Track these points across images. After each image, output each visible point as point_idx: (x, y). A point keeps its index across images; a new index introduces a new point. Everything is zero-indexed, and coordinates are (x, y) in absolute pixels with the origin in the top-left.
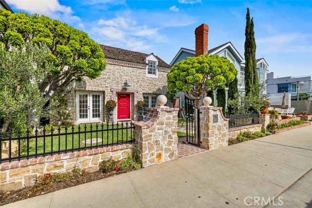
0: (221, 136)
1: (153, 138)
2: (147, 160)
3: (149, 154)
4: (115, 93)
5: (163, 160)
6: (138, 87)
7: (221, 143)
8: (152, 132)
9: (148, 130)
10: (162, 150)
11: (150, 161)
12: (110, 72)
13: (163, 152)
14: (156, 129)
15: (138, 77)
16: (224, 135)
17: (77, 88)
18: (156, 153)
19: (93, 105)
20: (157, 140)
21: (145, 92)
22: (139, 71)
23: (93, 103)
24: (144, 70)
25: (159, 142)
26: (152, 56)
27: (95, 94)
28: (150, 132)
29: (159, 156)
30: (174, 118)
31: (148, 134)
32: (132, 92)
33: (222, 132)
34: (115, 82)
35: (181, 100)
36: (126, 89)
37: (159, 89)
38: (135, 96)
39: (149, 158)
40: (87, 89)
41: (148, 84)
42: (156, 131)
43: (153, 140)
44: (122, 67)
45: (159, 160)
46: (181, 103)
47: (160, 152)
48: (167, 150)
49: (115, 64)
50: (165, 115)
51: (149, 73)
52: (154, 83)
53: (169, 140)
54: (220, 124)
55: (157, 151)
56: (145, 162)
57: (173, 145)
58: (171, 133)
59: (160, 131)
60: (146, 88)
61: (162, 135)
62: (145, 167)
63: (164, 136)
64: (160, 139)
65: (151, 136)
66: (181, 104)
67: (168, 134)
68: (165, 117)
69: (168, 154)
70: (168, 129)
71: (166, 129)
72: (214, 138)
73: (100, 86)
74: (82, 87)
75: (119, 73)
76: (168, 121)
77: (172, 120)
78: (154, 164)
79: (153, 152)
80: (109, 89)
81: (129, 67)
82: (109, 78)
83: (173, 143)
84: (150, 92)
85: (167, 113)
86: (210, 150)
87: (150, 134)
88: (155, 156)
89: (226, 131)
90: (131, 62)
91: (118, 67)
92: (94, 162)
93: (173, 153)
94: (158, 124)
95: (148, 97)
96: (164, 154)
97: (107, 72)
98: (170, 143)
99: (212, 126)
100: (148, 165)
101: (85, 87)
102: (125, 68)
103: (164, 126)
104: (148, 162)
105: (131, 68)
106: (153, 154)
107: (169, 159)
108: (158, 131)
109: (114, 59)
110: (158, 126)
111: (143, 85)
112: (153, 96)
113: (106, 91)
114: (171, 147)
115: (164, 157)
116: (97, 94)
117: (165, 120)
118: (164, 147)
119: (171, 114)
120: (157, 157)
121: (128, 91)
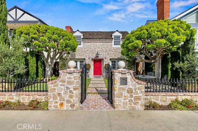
0: (133, 99)
1: (56, 91)
2: (52, 105)
3: (54, 102)
4: (91, 59)
5: (65, 108)
6: (106, 55)
7: (133, 105)
8: (56, 87)
9: (52, 85)
10: (64, 100)
11: (54, 106)
12: (89, 47)
13: (65, 102)
14: (59, 85)
15: (106, 48)
16: (138, 98)
17: (71, 58)
18: (59, 102)
19: (80, 67)
20: (60, 92)
21: (112, 58)
22: (107, 44)
23: (80, 65)
24: (111, 43)
25: (61, 94)
26: (117, 32)
27: (81, 60)
28: (54, 87)
29: (62, 104)
30: (75, 78)
31: (53, 88)
32: (102, 58)
33: (134, 95)
34: (91, 53)
35: (144, 63)
36: (98, 57)
38: (104, 61)
39: (53, 105)
40: (76, 58)
41: (114, 52)
42: (59, 86)
43: (56, 92)
44: (95, 43)
45: (61, 107)
47: (62, 101)
48: (68, 101)
49: (91, 42)
50: (66, 75)
51: (115, 44)
53: (71, 94)
54: (131, 87)
55: (60, 101)
56: (50, 106)
57: (74, 98)
58: (72, 89)
59: (63, 87)
60: (112, 55)
61: (64, 90)
62: (50, 109)
63: (66, 90)
64: (62, 93)
65: (55, 89)
67: (69, 90)
68: (66, 77)
69: (69, 105)
70: (69, 86)
71: (68, 86)
72: (123, 99)
73: (83, 56)
74: (73, 57)
75: (93, 47)
76: (69, 80)
77: (73, 80)
78: (57, 109)
79: (57, 100)
80: (88, 57)
81: (100, 42)
82: (88, 51)
83: (74, 97)
84: (116, 58)
85: (68, 74)
86: (116, 109)
87: (54, 88)
88: (58, 104)
89: (141, 95)
90: (101, 39)
91: (93, 43)
92: (28, 100)
93: (74, 105)
94: (60, 82)
95: (115, 61)
96: (65, 104)
97: (86, 47)
98: (71, 97)
99: (119, 88)
100: (52, 109)
101: (75, 57)
102: (97, 43)
103: (66, 83)
104: (52, 107)
105: (101, 43)
106: (56, 102)
107: (70, 109)
108: (61, 86)
109: (90, 39)
110: (60, 83)
111: (110, 53)
113: (86, 58)
114: (72, 100)
115: (65, 106)
116: (82, 60)
117: (67, 79)
118: (66, 99)
119: (71, 75)
120: (59, 105)
121: (99, 58)
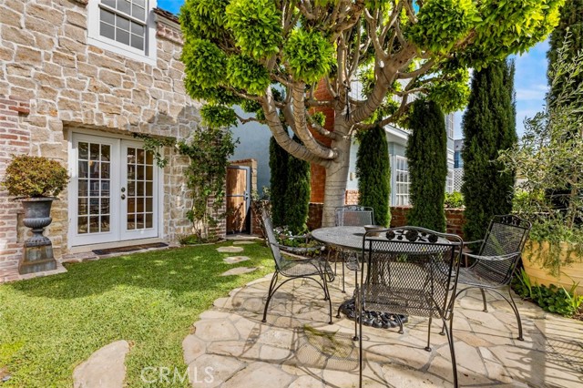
35: (254, 171)
37: (163, 116)
46: (254, 180)
52: (137, 85)
60: (88, 97)
66: (255, 187)
84: (113, 122)
112: (137, 145)
